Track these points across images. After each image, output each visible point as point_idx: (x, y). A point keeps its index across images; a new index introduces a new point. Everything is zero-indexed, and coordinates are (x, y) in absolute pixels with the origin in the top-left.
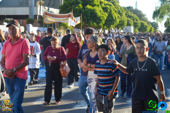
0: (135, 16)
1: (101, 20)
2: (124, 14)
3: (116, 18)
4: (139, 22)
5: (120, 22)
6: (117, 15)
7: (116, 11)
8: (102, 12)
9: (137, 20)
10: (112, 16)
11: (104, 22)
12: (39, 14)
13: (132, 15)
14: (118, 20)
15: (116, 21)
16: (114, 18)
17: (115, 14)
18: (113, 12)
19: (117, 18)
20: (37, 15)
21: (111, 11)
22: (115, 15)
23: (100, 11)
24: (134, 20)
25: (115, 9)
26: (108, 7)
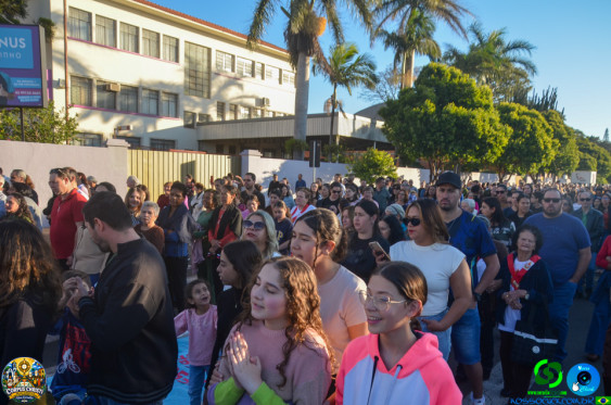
0: (603, 151)
1: (491, 146)
3: (546, 148)
6: (550, 139)
7: (548, 131)
8: (499, 125)
9: (606, 160)
10: (536, 142)
11: (499, 152)
14: (553, 154)
15: (547, 155)
16: (543, 147)
17: (546, 137)
18: (540, 131)
19: (550, 146)
20: (335, 136)
21: (534, 129)
22: (546, 140)
23: (491, 121)
24: (598, 158)
25: (548, 126)
26: (528, 119)
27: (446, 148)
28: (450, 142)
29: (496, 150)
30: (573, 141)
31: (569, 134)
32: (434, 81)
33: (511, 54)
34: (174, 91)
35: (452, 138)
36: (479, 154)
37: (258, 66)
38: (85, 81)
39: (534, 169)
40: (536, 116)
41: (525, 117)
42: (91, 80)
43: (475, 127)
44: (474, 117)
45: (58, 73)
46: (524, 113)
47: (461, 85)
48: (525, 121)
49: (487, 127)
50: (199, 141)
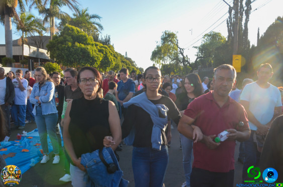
1: (96, 61)
3: (112, 61)
4: (131, 66)
5: (116, 65)
7: (111, 54)
8: (98, 52)
9: (129, 65)
10: (108, 59)
11: (99, 63)
13: (125, 60)
14: (114, 63)
15: (112, 63)
16: (110, 61)
17: (111, 56)
18: (109, 54)
21: (106, 53)
22: (111, 58)
23: (95, 51)
24: (126, 65)
27: (79, 61)
28: (80, 59)
29: (98, 62)
30: (119, 58)
31: (117, 55)
32: (70, 33)
33: (92, 20)
35: (80, 57)
36: (92, 64)
39: (108, 70)
40: (106, 48)
41: (102, 48)
43: (89, 52)
44: (87, 48)
46: (102, 47)
47: (82, 36)
48: (103, 50)
49: (94, 53)
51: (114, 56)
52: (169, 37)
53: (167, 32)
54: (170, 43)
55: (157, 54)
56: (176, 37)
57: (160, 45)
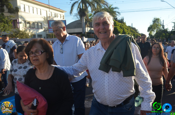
0: (134, 31)
2: (129, 30)
4: (136, 33)
8: (120, 29)
9: (135, 33)
12: (87, 31)
13: (132, 30)
18: (124, 29)
20: (85, 32)
21: (123, 28)
22: (126, 30)
25: (126, 27)
26: (122, 26)
33: (115, 10)
34: (41, 22)
37: (56, 14)
38: (25, 22)
40: (123, 25)
42: (25, 21)
45: (20, 20)
46: (121, 25)
50: (47, 35)
51: (127, 29)
52: (156, 21)
53: (155, 18)
54: (157, 23)
55: (150, 29)
56: (160, 20)
57: (152, 24)
